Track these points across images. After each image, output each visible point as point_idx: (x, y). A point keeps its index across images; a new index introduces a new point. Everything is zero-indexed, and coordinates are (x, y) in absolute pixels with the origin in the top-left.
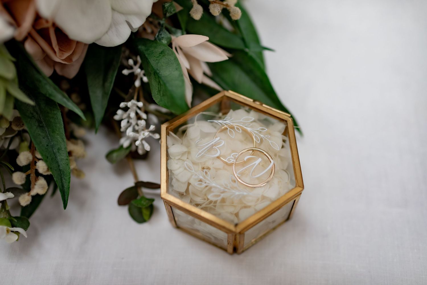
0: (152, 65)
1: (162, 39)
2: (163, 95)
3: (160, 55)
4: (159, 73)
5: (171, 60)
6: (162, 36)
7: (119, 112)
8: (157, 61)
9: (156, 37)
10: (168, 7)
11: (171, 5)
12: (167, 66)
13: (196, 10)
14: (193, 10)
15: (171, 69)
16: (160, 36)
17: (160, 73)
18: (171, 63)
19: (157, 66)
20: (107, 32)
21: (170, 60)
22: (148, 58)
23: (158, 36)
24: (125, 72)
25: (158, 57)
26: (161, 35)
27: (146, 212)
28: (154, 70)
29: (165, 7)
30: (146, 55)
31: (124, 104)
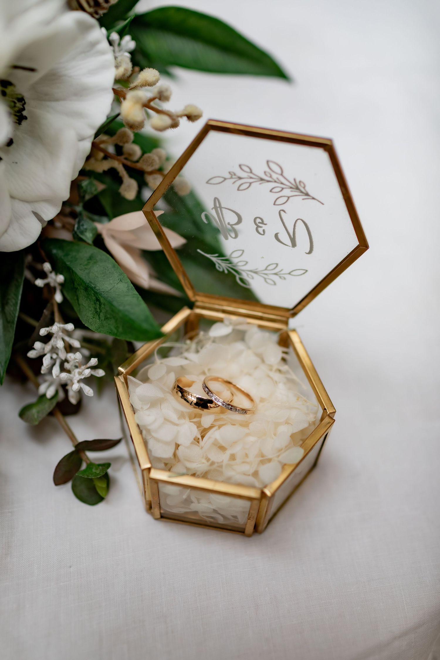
0: (81, 277)
1: (86, 232)
2: (106, 318)
3: (90, 262)
4: (95, 287)
5: (108, 267)
6: (85, 227)
7: (38, 345)
8: (87, 271)
9: (76, 229)
10: (87, 186)
11: (91, 184)
12: (104, 276)
13: (129, 187)
14: (123, 187)
15: (111, 281)
16: (82, 228)
17: (97, 288)
18: (110, 272)
19: (89, 278)
20: (6, 231)
21: (107, 269)
22: (72, 266)
23: (78, 228)
24: (39, 283)
25: (87, 265)
26: (83, 225)
27: (100, 485)
28: (85, 284)
29: (82, 187)
30: (68, 263)
31: (45, 330)
